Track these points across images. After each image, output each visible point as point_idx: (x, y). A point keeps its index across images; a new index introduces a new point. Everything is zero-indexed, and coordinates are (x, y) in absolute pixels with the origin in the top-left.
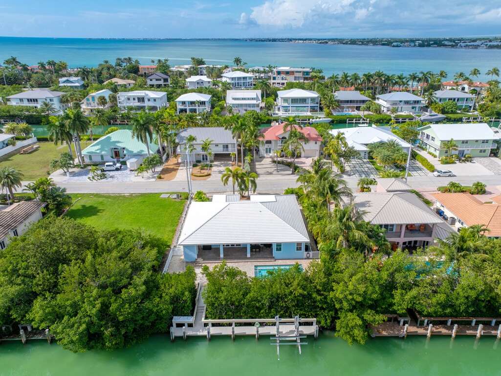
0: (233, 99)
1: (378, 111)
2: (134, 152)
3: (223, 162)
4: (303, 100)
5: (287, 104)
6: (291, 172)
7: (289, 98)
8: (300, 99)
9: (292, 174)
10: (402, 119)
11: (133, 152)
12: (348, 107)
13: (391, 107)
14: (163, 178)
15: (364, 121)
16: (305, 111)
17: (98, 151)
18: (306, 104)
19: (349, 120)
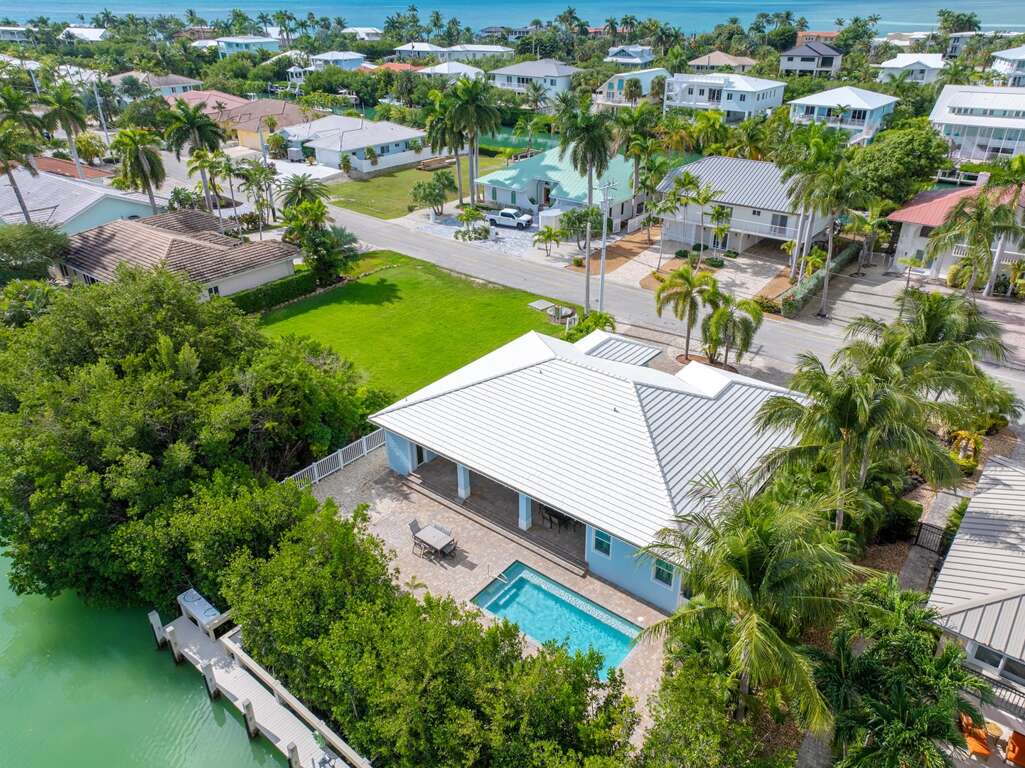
0: (953, 110)
2: (570, 196)
3: (760, 262)
11: (568, 194)
14: (584, 266)
17: (507, 182)
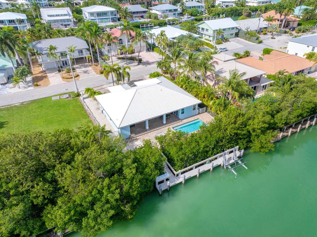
0: (48, 16)
1: (156, 17)
3: (81, 64)
4: (105, 14)
5: (93, 17)
6: (137, 64)
7: (95, 12)
8: (102, 13)
9: (138, 65)
10: (172, 22)
12: (136, 17)
13: (163, 15)
14: (40, 85)
15: (150, 26)
16: (107, 22)
18: (107, 16)
19: (142, 26)
